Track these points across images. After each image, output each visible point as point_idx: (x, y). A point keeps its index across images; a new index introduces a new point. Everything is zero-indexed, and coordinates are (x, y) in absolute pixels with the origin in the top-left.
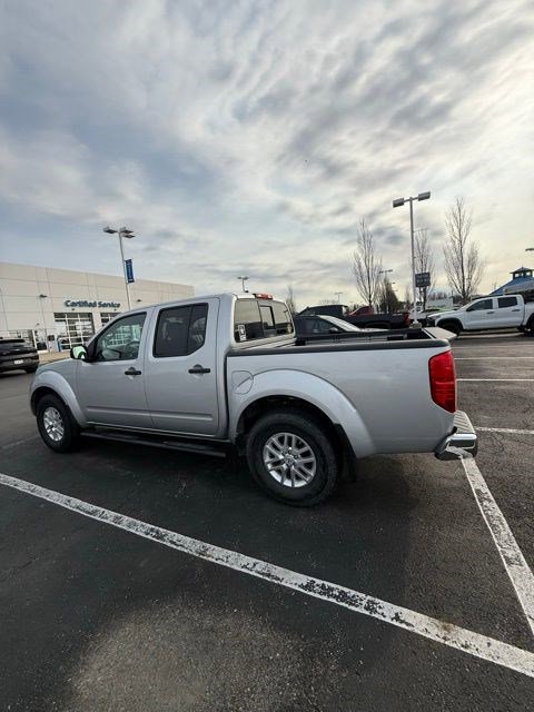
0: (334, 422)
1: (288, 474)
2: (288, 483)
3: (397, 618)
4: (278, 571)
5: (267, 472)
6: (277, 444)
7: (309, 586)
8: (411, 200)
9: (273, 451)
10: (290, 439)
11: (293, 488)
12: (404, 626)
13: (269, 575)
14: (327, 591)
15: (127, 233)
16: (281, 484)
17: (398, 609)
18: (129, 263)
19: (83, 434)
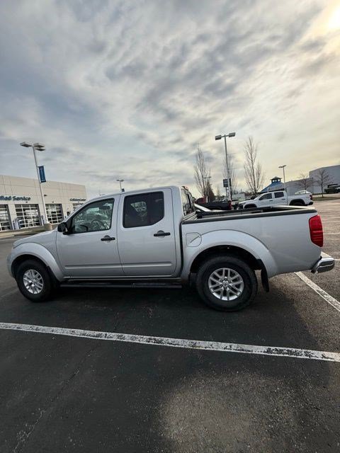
0: (257, 258)
1: (225, 294)
2: (224, 299)
3: (324, 357)
4: (246, 347)
5: (211, 293)
6: (218, 275)
7: (269, 351)
8: (225, 136)
9: (215, 280)
10: (226, 271)
11: (228, 301)
12: (329, 360)
13: (243, 350)
14: (281, 352)
15: (40, 148)
16: (221, 300)
17: (322, 353)
18: (41, 169)
19: (62, 286)
